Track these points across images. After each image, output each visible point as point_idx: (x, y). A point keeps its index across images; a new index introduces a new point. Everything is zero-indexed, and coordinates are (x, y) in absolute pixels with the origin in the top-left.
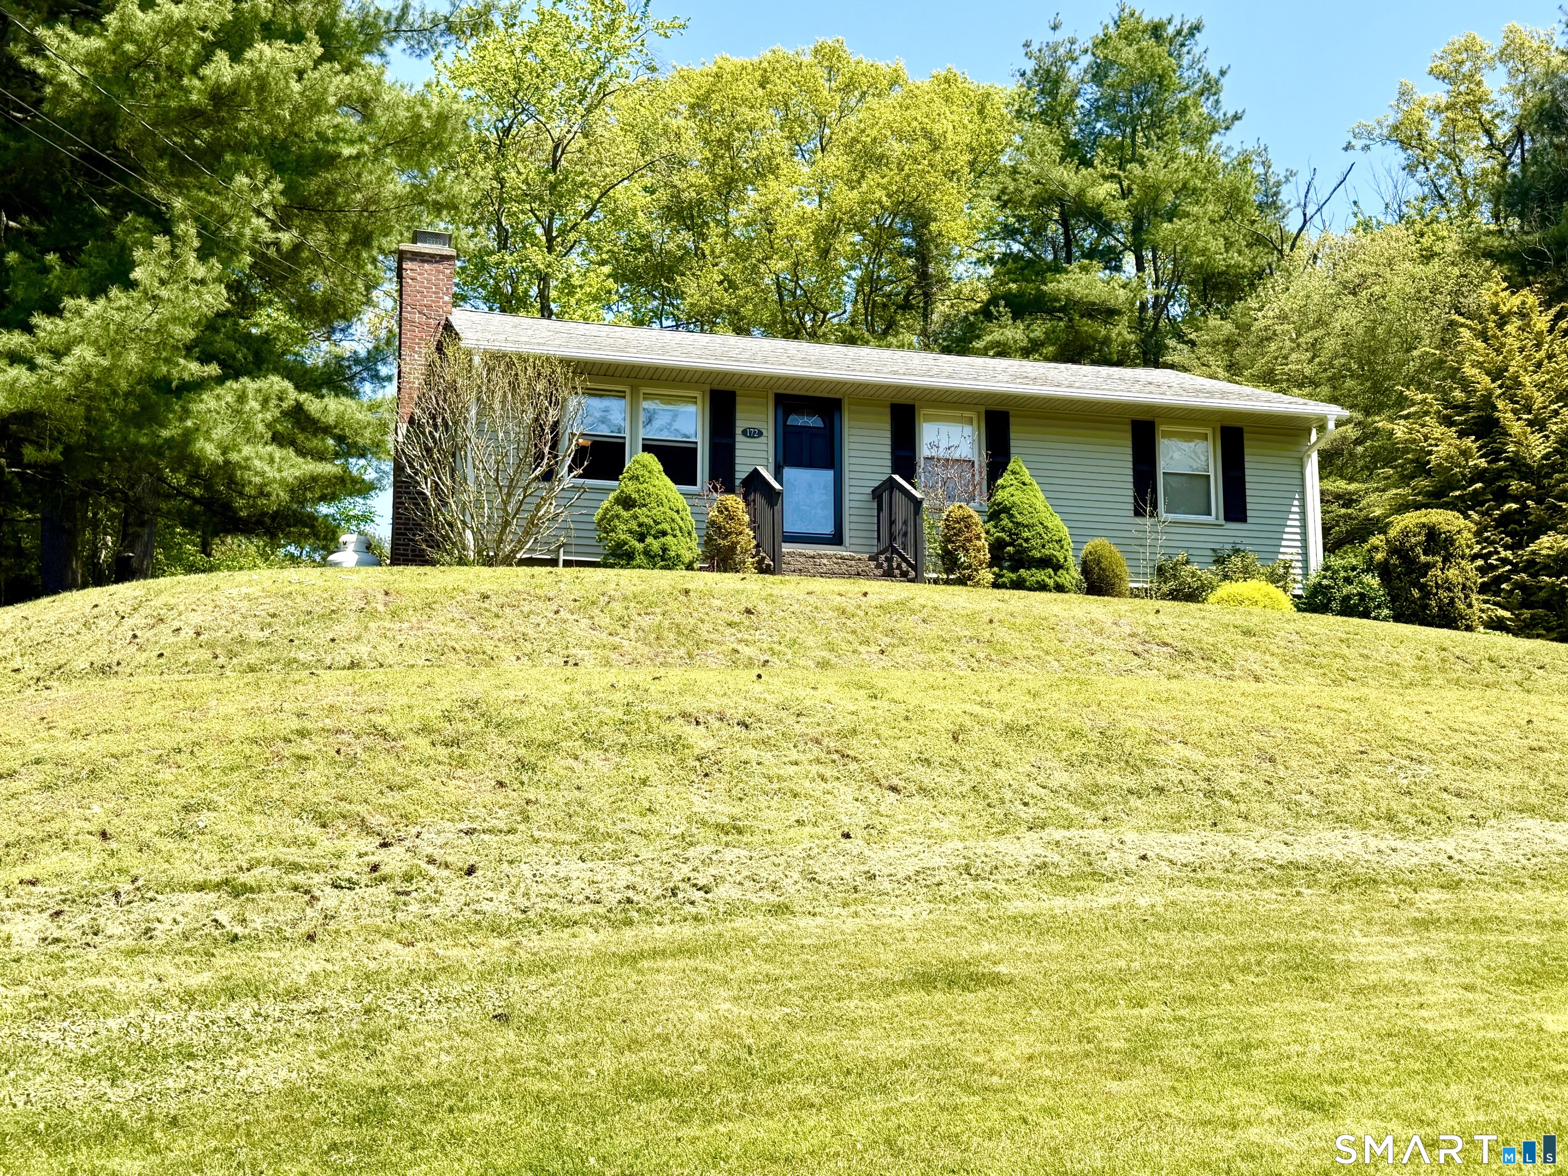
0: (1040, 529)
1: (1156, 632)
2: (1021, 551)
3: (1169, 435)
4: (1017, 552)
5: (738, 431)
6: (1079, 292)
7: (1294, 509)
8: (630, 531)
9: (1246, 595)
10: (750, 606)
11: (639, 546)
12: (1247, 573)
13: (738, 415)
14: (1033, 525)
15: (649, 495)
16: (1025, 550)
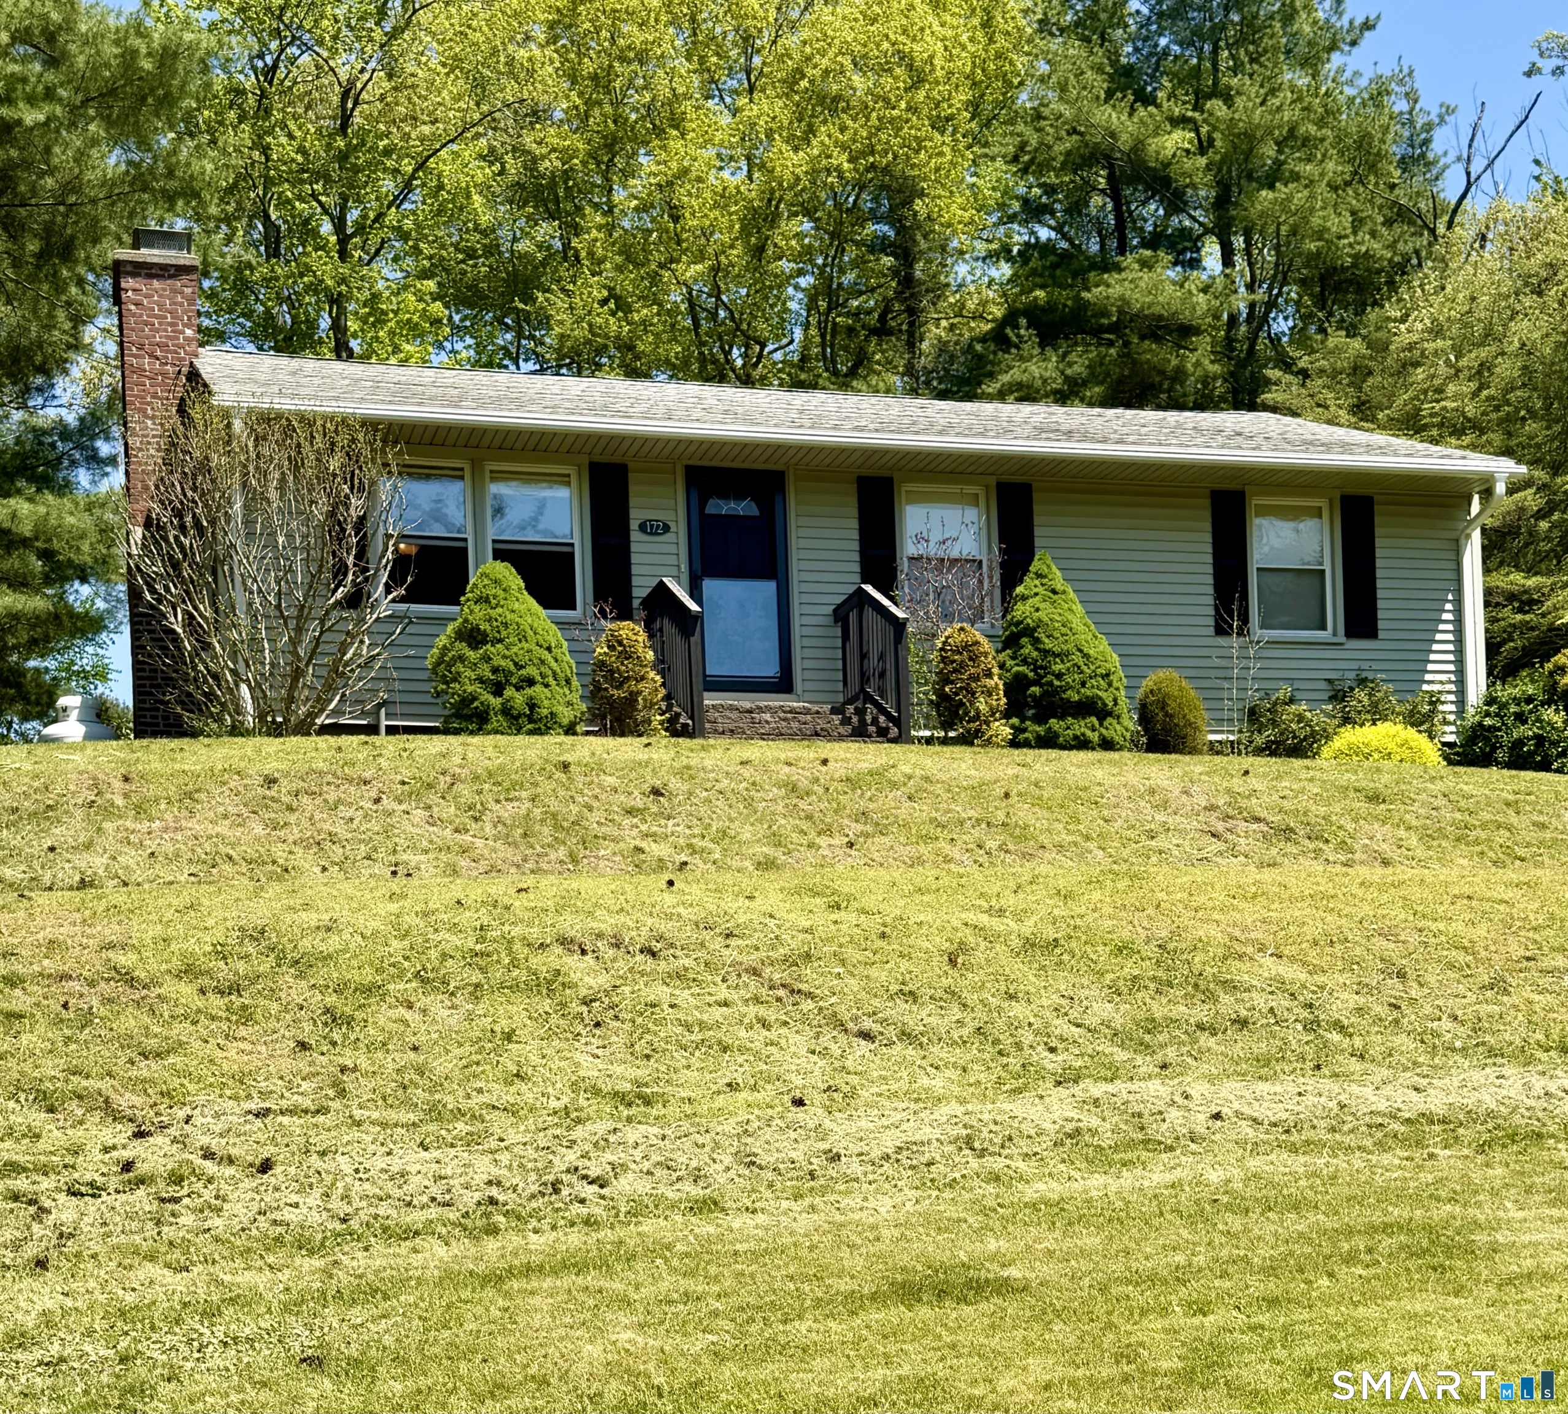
0: (1077, 658)
1: (1244, 803)
2: (1052, 693)
3: (1265, 511)
4: (1045, 694)
5: (634, 525)
6: (1138, 300)
7: (1447, 616)
8: (481, 680)
9: (1375, 743)
10: (658, 783)
11: (496, 702)
12: (1377, 714)
13: (633, 501)
14: (1068, 654)
15: (506, 625)
16: (1056, 691)
